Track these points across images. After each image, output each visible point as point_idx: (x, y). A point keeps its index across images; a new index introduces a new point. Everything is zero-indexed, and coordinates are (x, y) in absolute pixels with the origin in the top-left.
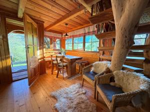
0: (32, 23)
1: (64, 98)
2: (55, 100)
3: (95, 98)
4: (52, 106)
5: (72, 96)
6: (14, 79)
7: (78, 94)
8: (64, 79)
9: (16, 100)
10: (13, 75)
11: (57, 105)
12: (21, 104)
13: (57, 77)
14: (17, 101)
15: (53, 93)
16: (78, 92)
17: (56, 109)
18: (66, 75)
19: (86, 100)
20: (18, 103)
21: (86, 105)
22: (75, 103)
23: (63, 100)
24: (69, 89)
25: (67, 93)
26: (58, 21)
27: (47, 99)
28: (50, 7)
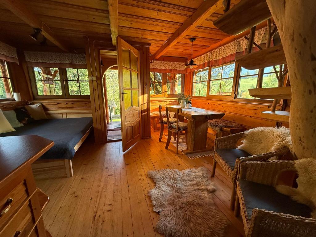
0: (129, 51)
1: (168, 185)
2: (153, 184)
3: (233, 208)
4: (146, 191)
5: (182, 187)
6: (108, 138)
7: (195, 187)
8: (177, 153)
9: (106, 166)
10: (109, 133)
11: (153, 191)
12: (110, 173)
13: (167, 148)
14: (106, 168)
15: (152, 172)
16: (196, 184)
17: (149, 197)
18: (183, 147)
19: (209, 205)
20: (107, 170)
21: (206, 213)
22: (185, 200)
23: (165, 188)
24: (181, 174)
25: (174, 179)
26: (175, 36)
27: (142, 178)
28: (154, 14)
